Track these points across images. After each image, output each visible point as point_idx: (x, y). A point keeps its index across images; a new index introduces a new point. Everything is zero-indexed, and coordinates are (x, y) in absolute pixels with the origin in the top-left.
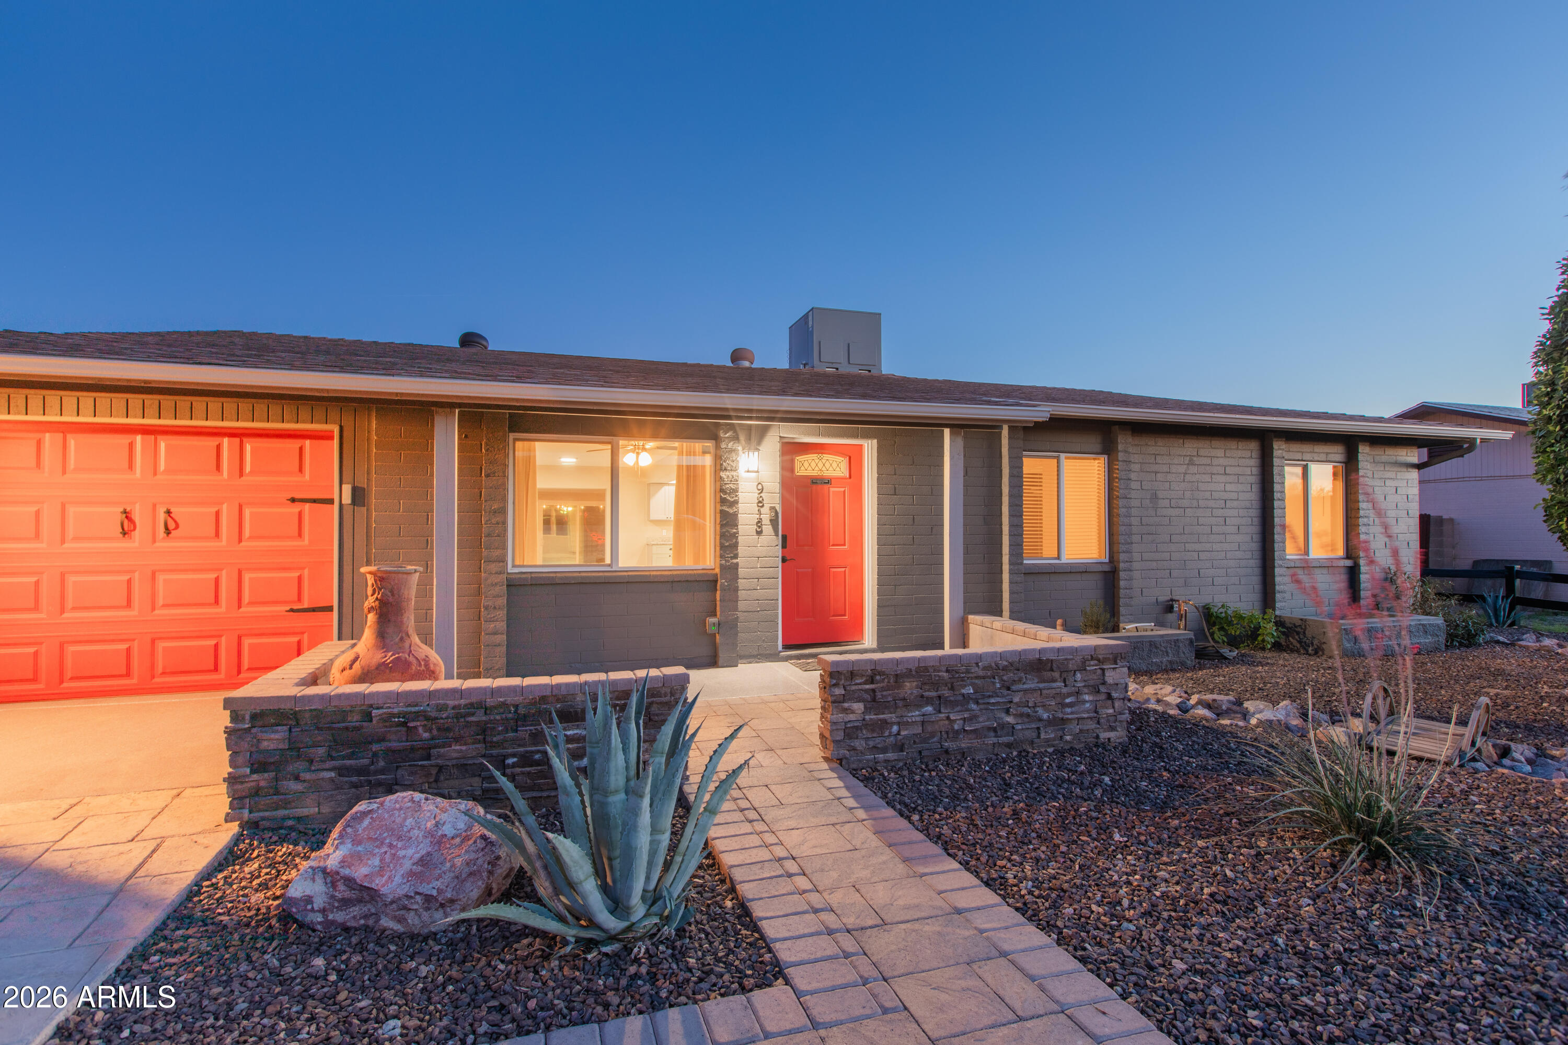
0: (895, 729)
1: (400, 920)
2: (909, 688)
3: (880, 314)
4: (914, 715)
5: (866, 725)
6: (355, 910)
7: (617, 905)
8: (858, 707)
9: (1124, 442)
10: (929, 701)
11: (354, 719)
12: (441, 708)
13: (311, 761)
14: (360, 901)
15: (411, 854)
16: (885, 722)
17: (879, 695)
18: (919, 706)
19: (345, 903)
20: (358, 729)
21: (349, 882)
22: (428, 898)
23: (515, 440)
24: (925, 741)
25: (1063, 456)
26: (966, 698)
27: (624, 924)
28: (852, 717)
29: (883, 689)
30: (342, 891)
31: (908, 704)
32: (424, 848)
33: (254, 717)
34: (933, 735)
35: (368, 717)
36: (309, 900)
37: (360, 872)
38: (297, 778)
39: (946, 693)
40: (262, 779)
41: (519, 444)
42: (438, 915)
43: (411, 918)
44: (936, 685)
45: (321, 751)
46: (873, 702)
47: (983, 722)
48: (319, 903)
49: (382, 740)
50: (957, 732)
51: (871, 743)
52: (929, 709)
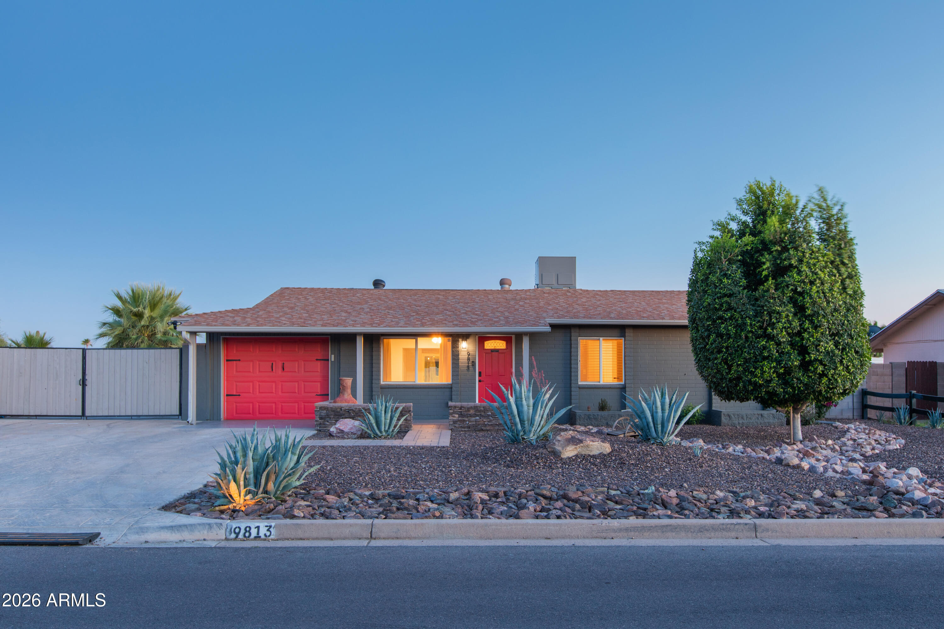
0: (467, 422)
1: (347, 436)
2: (472, 412)
3: (575, 257)
4: (473, 419)
5: (459, 421)
6: (340, 434)
7: (381, 432)
8: (457, 416)
9: (629, 333)
10: (477, 416)
11: (339, 410)
12: (356, 409)
13: (330, 418)
14: (341, 433)
15: (349, 427)
16: (464, 420)
17: (462, 413)
18: (475, 417)
19: (339, 433)
20: (339, 412)
21: (339, 429)
22: (352, 433)
23: (383, 339)
24: (477, 426)
25: (601, 339)
26: (489, 415)
27: (381, 435)
28: (455, 418)
29: (463, 412)
30: (338, 431)
31: (471, 416)
32: (351, 426)
33: (320, 408)
34: (479, 425)
35: (341, 409)
36: (333, 432)
37: (341, 428)
38: (328, 422)
39: (483, 414)
40: (321, 421)
41: (385, 340)
42: (353, 436)
43: (349, 436)
44: (480, 411)
45: (332, 416)
46: (461, 415)
47: (494, 422)
48: (335, 432)
49: (344, 415)
50: (486, 425)
51: (460, 426)
52: (478, 418)
